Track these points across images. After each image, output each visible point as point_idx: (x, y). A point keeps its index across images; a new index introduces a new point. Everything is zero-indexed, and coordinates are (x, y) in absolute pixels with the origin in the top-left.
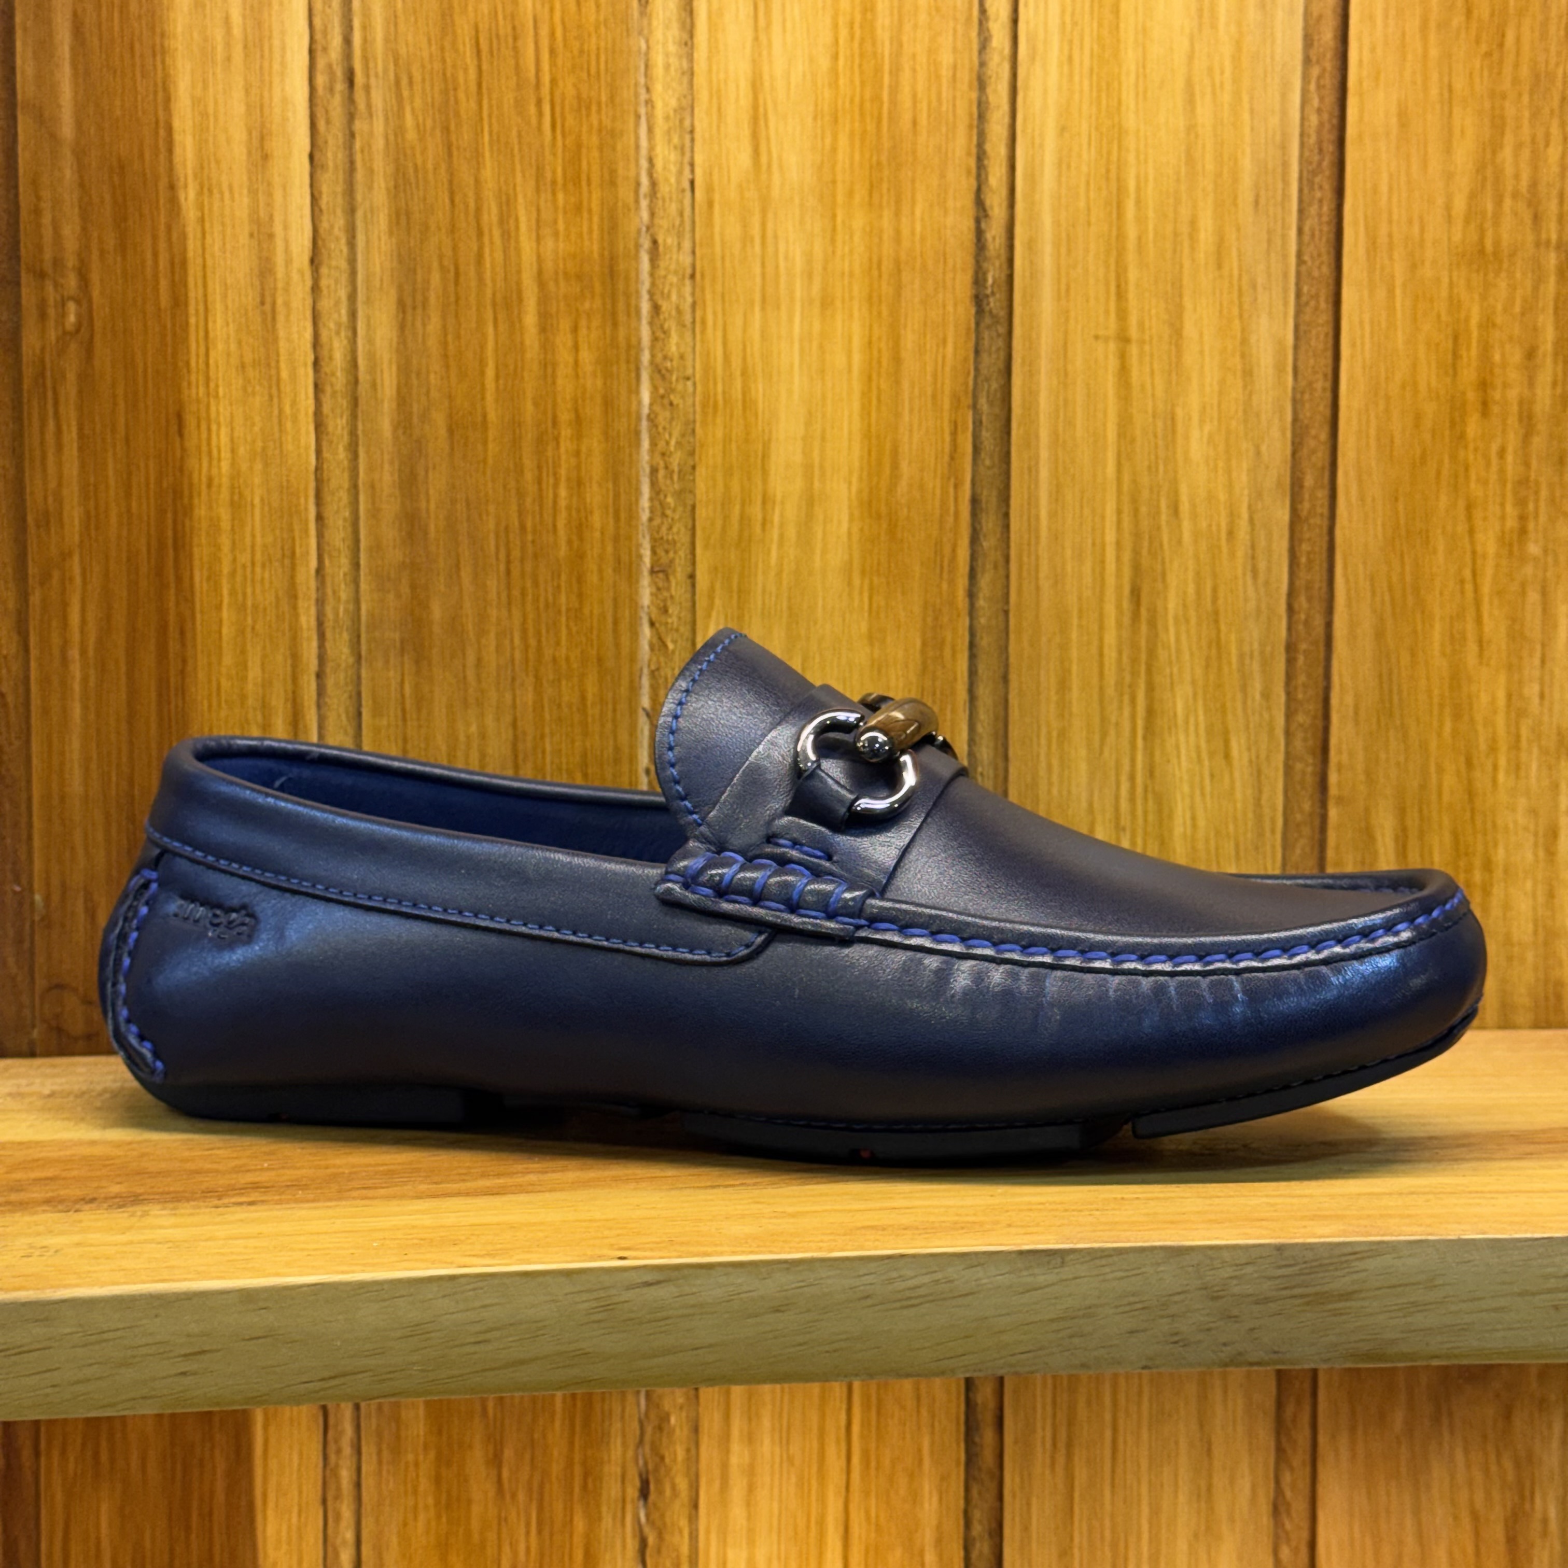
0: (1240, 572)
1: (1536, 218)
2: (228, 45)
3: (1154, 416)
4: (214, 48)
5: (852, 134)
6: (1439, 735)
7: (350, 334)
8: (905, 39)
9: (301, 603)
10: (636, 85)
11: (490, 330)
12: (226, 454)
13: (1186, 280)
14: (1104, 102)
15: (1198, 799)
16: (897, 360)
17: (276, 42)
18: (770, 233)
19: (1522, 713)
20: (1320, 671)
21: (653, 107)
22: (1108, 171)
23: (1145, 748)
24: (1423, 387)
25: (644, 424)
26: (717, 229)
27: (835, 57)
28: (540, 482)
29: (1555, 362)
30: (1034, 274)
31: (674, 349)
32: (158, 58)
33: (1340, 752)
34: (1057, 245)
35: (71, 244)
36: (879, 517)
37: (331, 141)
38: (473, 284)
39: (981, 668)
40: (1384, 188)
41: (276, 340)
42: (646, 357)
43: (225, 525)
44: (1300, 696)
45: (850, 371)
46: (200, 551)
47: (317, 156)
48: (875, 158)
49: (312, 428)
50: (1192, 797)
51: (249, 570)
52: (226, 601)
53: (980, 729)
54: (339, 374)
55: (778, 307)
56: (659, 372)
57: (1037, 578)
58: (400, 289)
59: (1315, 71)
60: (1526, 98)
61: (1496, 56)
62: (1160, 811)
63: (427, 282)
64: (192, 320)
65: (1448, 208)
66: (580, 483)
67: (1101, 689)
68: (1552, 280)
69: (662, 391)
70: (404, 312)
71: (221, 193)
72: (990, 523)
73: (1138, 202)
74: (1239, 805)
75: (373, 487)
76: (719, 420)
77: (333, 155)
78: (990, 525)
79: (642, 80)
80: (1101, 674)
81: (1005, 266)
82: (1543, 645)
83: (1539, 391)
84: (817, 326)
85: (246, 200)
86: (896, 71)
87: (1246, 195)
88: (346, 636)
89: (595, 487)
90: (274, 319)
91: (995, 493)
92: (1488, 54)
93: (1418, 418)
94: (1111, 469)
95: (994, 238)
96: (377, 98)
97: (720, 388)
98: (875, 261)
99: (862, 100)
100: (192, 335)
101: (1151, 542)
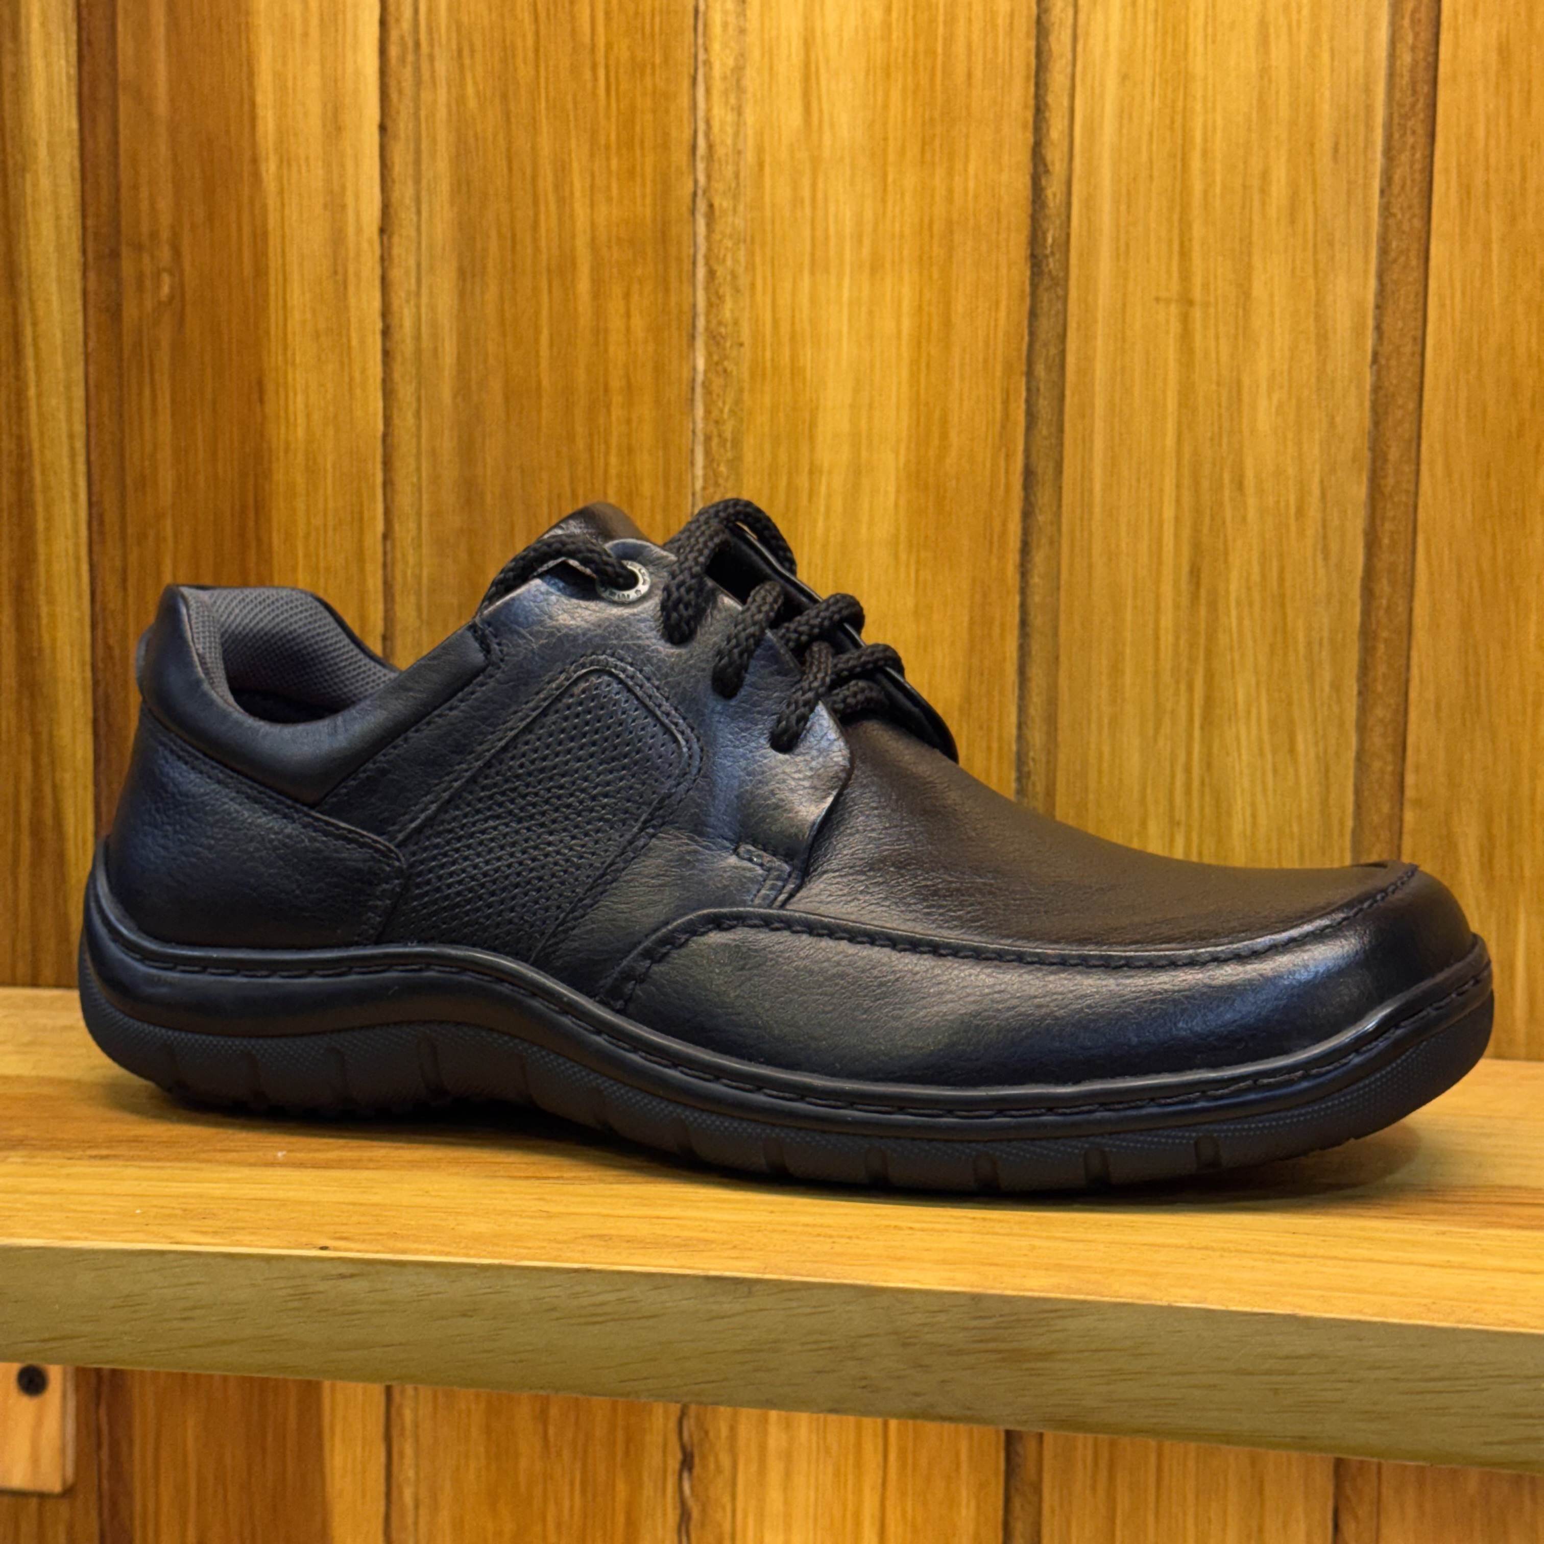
0: (1309, 552)
2: (306, 21)
3: (1218, 384)
4: (293, 24)
5: (904, 90)
9: (369, 567)
11: (545, 297)
12: (301, 420)
13: (1255, 238)
14: (1169, 48)
15: (1259, 797)
16: (947, 323)
17: (349, 16)
18: (820, 195)
20: (1403, 661)
21: (711, 68)
22: (1173, 122)
23: (1203, 739)
24: (1521, 351)
26: (767, 191)
27: (888, 9)
28: (591, 449)
30: (1092, 233)
32: (243, 36)
33: (1418, 750)
34: (1116, 201)
35: (165, 220)
36: (927, 488)
37: (402, 113)
38: (529, 251)
40: (1480, 133)
41: (347, 308)
42: (701, 323)
43: (301, 487)
44: (1380, 688)
45: (899, 337)
46: (278, 516)
47: (387, 126)
48: (927, 114)
49: (379, 395)
50: (1253, 795)
51: (322, 533)
52: (301, 562)
54: (408, 341)
55: (827, 270)
56: (714, 338)
57: (1090, 556)
58: (461, 257)
62: (1218, 806)
63: (485, 249)
64: (272, 290)
66: (630, 450)
67: (1157, 674)
69: (715, 358)
70: (464, 280)
71: (299, 166)
73: (1205, 153)
74: (1305, 805)
75: (433, 452)
76: (768, 388)
77: (404, 125)
79: (701, 41)
80: (1157, 659)
84: (866, 291)
85: (320, 172)
86: (951, 21)
87: (1325, 144)
88: (413, 599)
89: (646, 455)
90: (346, 287)
91: (1051, 465)
93: (1515, 386)
94: (1170, 440)
95: (1055, 195)
96: (441, 68)
97: (768, 354)
98: (926, 220)
99: (915, 53)
100: (272, 304)
101: (1213, 519)
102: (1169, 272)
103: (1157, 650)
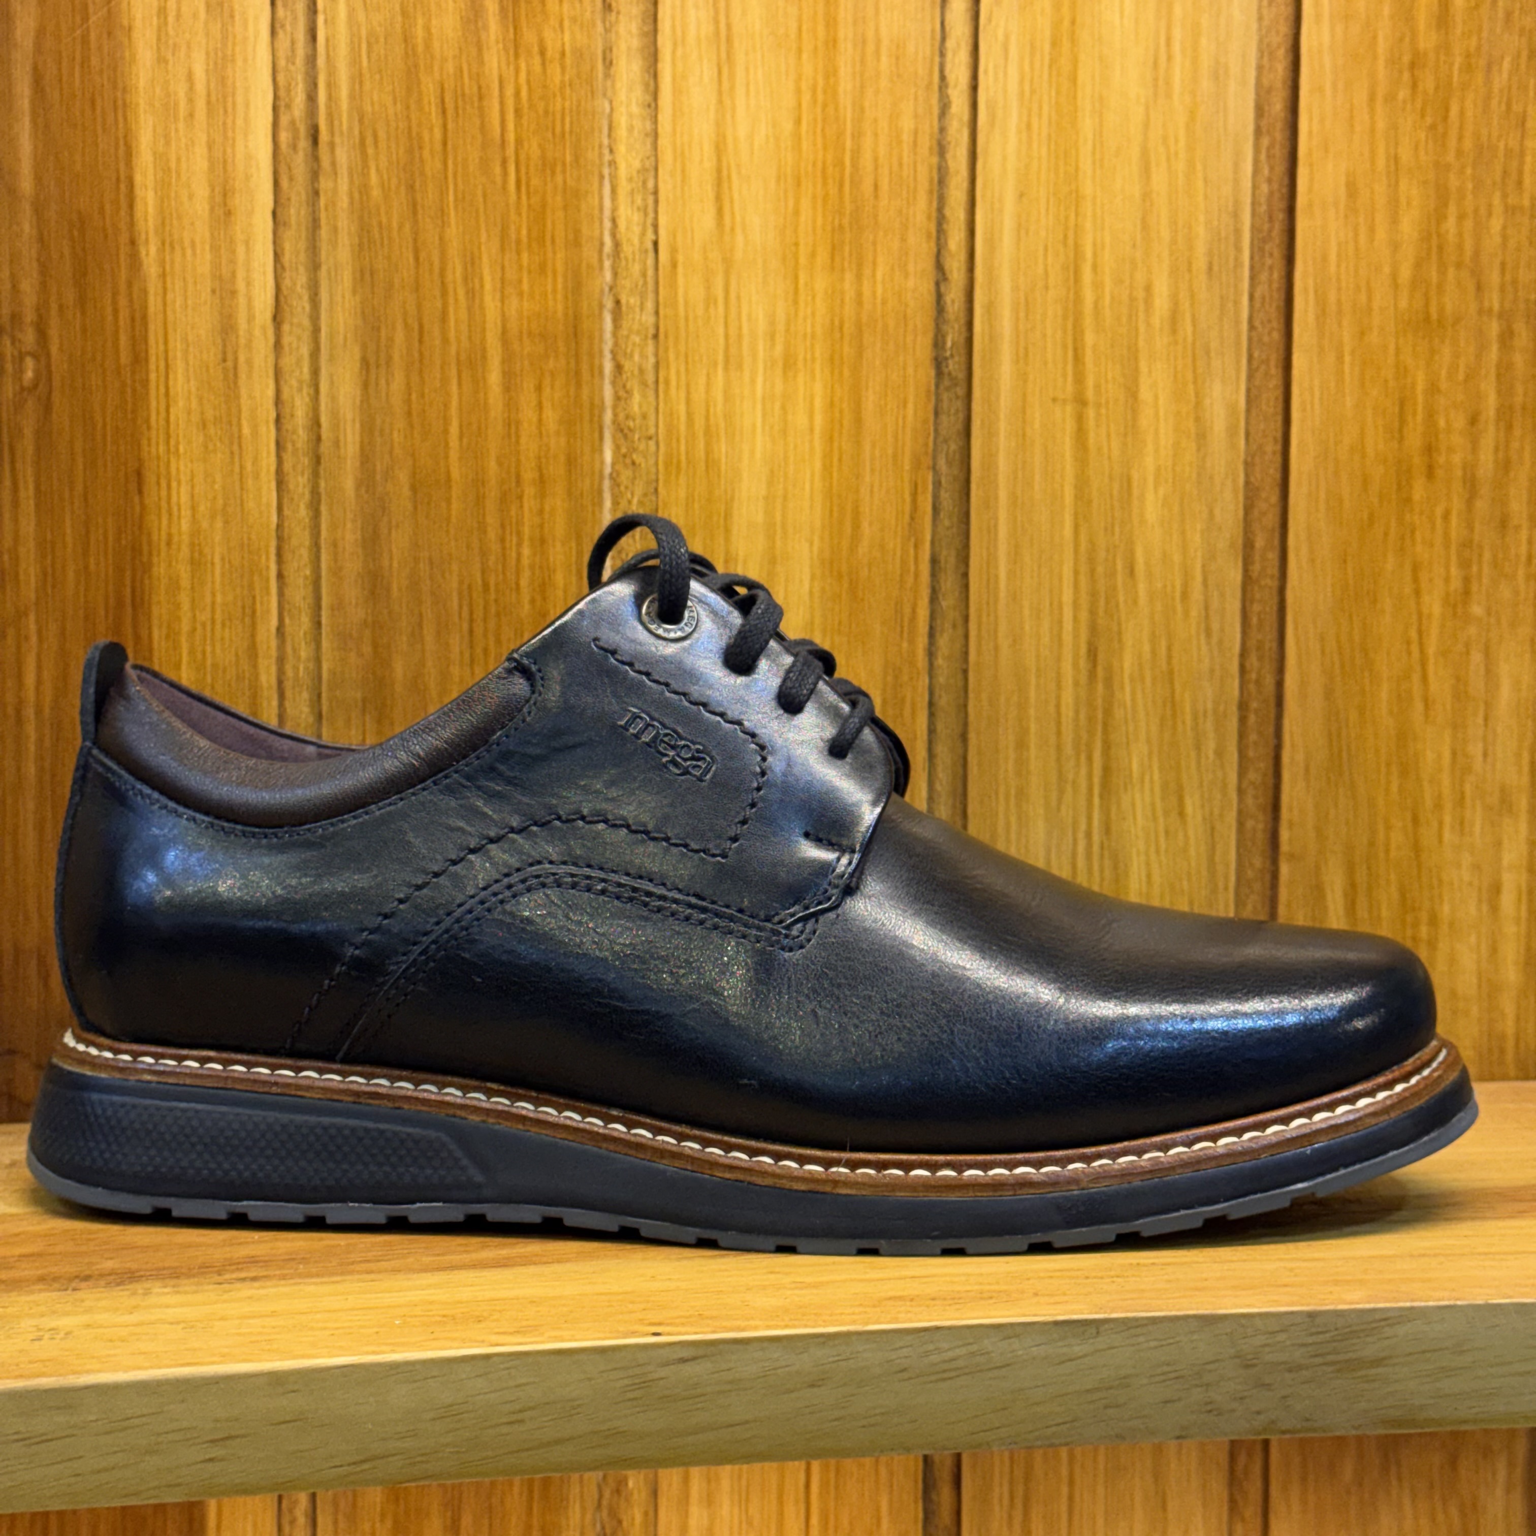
0: (1193, 631)
1: (1479, 288)
2: (191, 101)
3: (1111, 478)
4: (176, 104)
5: (814, 197)
6: (1387, 790)
7: (312, 391)
8: (867, 104)
9: (263, 663)
10: (600, 146)
11: (454, 388)
12: (186, 513)
13: (1141, 343)
14: (1061, 170)
15: (1153, 857)
16: (858, 421)
17: (240, 99)
18: (733, 295)
19: (1467, 770)
20: (1271, 730)
21: (616, 168)
22: (1065, 237)
23: (1101, 806)
24: (1370, 451)
25: (607, 484)
26: (681, 291)
27: (798, 121)
28: (502, 540)
29: (1498, 429)
30: (993, 338)
31: (636, 408)
32: (120, 113)
33: (1291, 809)
34: (1015, 308)
35: (29, 299)
36: (840, 576)
37: (294, 198)
38: (438, 342)
39: (940, 726)
40: (1333, 257)
41: (238, 397)
42: (608, 417)
43: (185, 583)
44: (1251, 753)
45: (812, 430)
46: (159, 611)
47: (279, 211)
48: (837, 222)
49: (273, 485)
50: (1147, 854)
51: (209, 628)
52: (185, 659)
53: (938, 787)
54: (301, 431)
55: (740, 367)
56: (621, 431)
57: (996, 638)
58: (364, 347)
59: (1265, 141)
60: (1469, 171)
61: (1440, 129)
62: (1115, 867)
63: (391, 340)
64: (153, 376)
65: (1394, 276)
66: (543, 541)
67: (1059, 748)
68: (1495, 348)
69: (624, 450)
70: (368, 371)
71: (183, 249)
72: (949, 583)
73: (1095, 267)
74: (1193, 864)
75: (335, 545)
76: (682, 480)
77: (296, 212)
78: (949, 584)
79: (606, 141)
80: (1059, 733)
81: (964, 329)
82: (1487, 704)
83: (1482, 457)
84: (779, 387)
85: (208, 256)
86: (858, 135)
87: (1200, 263)
88: (305, 695)
89: (558, 545)
90: (236, 375)
91: (953, 553)
92: (1433, 127)
93: (1366, 482)
94: (1068, 531)
95: (953, 301)
96: (342, 156)
97: (683, 448)
98: (837, 323)
99: (824, 163)
100: (153, 392)
101: (1107, 602)
102: (1064, 376)
103: (1059, 723)
